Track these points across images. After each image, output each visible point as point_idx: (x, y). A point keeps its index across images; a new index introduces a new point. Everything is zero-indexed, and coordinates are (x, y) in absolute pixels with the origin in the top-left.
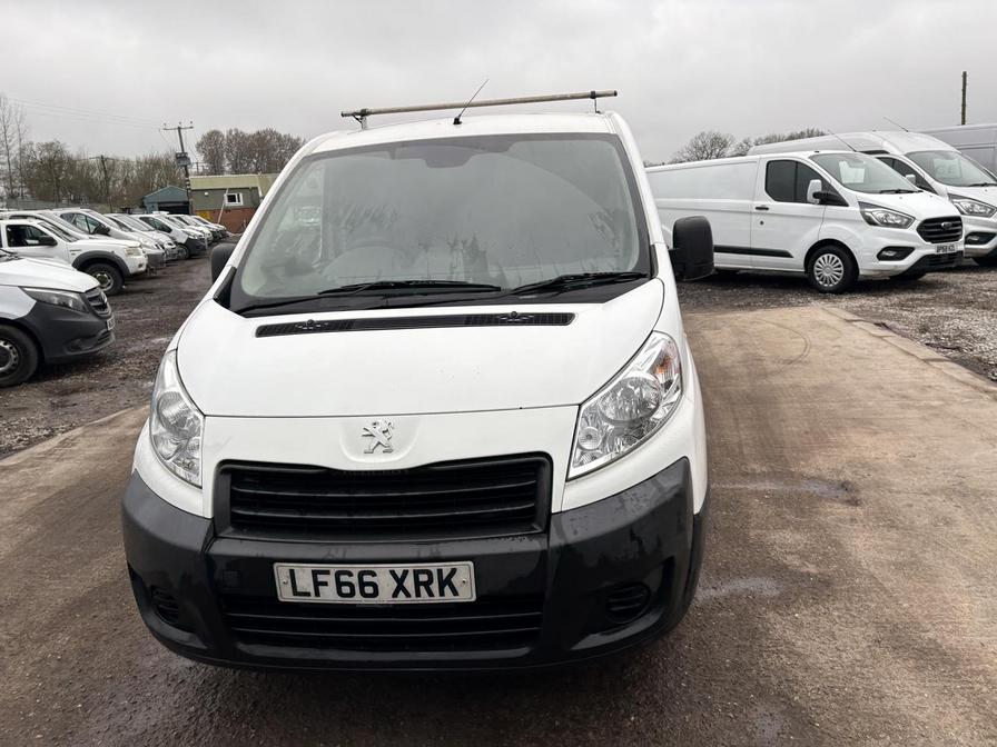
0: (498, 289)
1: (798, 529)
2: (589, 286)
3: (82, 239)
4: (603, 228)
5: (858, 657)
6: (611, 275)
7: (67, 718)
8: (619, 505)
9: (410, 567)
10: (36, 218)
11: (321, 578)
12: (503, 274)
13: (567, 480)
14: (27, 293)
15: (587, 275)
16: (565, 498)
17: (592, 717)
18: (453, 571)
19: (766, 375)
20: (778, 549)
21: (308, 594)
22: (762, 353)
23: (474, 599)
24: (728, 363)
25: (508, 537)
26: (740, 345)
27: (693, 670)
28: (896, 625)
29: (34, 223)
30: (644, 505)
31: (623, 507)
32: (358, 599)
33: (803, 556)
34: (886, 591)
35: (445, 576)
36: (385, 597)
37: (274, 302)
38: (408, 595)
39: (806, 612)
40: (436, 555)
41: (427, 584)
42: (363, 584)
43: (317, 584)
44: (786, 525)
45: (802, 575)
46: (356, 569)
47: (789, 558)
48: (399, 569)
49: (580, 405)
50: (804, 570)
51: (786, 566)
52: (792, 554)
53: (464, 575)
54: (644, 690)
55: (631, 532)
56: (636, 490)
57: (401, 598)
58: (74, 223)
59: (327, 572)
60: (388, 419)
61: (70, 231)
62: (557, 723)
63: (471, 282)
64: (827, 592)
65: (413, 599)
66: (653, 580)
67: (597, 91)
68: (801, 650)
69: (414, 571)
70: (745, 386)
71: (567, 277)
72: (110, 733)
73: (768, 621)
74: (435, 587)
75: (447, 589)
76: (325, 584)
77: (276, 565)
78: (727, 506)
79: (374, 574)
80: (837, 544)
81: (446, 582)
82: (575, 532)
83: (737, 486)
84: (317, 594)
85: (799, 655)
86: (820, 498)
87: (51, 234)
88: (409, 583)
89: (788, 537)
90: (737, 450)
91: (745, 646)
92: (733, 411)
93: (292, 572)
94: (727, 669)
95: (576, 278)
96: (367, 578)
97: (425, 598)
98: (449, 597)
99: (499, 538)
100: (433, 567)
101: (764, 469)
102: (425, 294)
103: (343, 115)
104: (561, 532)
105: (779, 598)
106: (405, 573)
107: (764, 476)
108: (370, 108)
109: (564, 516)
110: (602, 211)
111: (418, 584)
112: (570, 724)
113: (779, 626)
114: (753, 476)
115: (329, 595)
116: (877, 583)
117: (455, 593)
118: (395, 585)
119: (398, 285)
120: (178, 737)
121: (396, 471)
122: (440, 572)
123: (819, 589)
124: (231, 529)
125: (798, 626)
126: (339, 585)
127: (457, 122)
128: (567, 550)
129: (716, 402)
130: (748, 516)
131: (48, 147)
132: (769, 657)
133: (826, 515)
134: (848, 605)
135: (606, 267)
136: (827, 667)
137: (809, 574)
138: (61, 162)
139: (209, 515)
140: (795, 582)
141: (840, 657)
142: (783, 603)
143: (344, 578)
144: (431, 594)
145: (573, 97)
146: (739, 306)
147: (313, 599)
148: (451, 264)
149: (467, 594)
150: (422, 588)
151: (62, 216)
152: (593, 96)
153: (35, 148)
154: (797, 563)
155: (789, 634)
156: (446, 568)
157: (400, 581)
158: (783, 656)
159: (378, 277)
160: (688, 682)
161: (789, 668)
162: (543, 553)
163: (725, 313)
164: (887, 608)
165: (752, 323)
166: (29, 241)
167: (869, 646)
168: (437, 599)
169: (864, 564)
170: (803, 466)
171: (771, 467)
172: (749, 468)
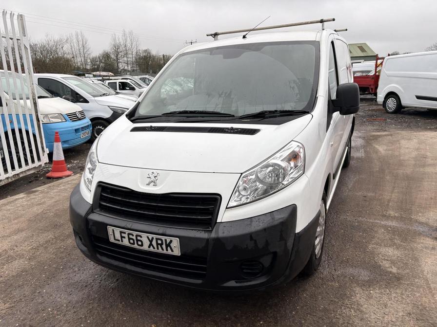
0: (233, 116)
1: (398, 248)
2: (279, 116)
3: (145, 87)
4: (293, 88)
5: (394, 320)
6: (289, 111)
7: (56, 271)
8: (250, 223)
9: (155, 236)
10: (130, 79)
11: (123, 235)
12: (238, 109)
13: (227, 208)
14: (110, 108)
15: (276, 111)
16: (224, 216)
17: (244, 317)
18: (171, 241)
19: (424, 166)
20: (381, 257)
21: (119, 241)
22: (429, 154)
23: (180, 255)
24: (406, 158)
25: (196, 230)
26: (418, 149)
27: (302, 307)
28: (425, 308)
29: (128, 81)
30: (262, 225)
31: (251, 224)
32: (136, 246)
33: (393, 263)
34: (430, 289)
35: (168, 242)
36: (145, 247)
37: (144, 117)
38: (154, 248)
39: (377, 291)
40: (165, 233)
41: (161, 245)
42: (137, 241)
43: (122, 237)
44: (393, 244)
45: (387, 272)
46: (135, 233)
47: (384, 262)
48: (151, 236)
49: (242, 174)
50: (390, 270)
51: (380, 266)
52: (388, 260)
53: (176, 243)
54: (274, 311)
55: (251, 236)
56: (260, 217)
57: (151, 249)
58: (144, 82)
59: (125, 233)
60: (158, 171)
61: (141, 85)
62: (227, 316)
63: (222, 112)
64: (396, 283)
65: (156, 250)
66: (266, 261)
67: (325, 19)
68: (364, 310)
69: (156, 238)
70: (409, 171)
71: (266, 112)
72: (66, 280)
73: (354, 292)
74: (164, 246)
75: (169, 248)
76: (124, 237)
77: (108, 226)
78: (364, 231)
79: (141, 237)
80: (416, 259)
81: (168, 245)
82: (223, 233)
83: (376, 221)
84: (122, 241)
85: (362, 312)
86: (420, 234)
87: (134, 86)
88: (154, 243)
89: (391, 252)
90: (386, 203)
91: (335, 301)
92: (394, 183)
93: (113, 230)
94: (320, 310)
95: (270, 112)
96: (139, 238)
97: (160, 251)
98: (169, 252)
99: (193, 230)
100: (163, 238)
101: (396, 215)
102: (203, 117)
103: (207, 35)
104: (217, 232)
105: (367, 282)
106: (153, 238)
107: (395, 218)
108: (219, 32)
109: (221, 224)
110: (296, 79)
111: (157, 244)
112: (233, 318)
113: (359, 295)
114: (388, 217)
115: (126, 242)
116: (428, 284)
117: (172, 251)
118: (149, 243)
119: (191, 112)
120: (86, 286)
121: (156, 194)
122: (166, 240)
123: (392, 280)
124: (98, 210)
125: (370, 297)
126: (129, 239)
127: (244, 37)
128: (218, 240)
129: (388, 178)
130: (373, 237)
131: (145, 51)
132: (345, 309)
133: (419, 244)
134: (404, 292)
135: (288, 107)
136: (373, 321)
137: (391, 272)
138: (150, 57)
139: (91, 203)
140: (381, 275)
141: (383, 317)
142: (368, 284)
143: (131, 236)
144: (163, 249)
145: (312, 23)
146: (429, 129)
147: (120, 243)
148: (217, 103)
149: (177, 252)
150: (159, 246)
151: (140, 79)
152: (322, 21)
153: (141, 52)
154: (387, 265)
155: (362, 301)
156: (168, 239)
157: (151, 241)
158: (352, 311)
159: (186, 108)
160: (297, 312)
161: (352, 317)
162: (208, 240)
163: (420, 131)
164: (426, 297)
165: (431, 138)
166: (127, 88)
167: (403, 315)
168: (165, 252)
169: (425, 273)
170: (420, 216)
171: (401, 214)
172: (388, 213)
